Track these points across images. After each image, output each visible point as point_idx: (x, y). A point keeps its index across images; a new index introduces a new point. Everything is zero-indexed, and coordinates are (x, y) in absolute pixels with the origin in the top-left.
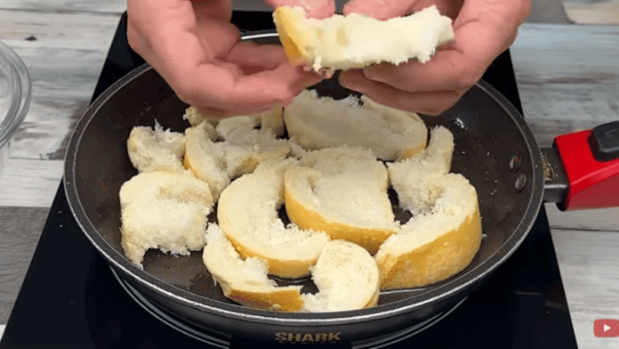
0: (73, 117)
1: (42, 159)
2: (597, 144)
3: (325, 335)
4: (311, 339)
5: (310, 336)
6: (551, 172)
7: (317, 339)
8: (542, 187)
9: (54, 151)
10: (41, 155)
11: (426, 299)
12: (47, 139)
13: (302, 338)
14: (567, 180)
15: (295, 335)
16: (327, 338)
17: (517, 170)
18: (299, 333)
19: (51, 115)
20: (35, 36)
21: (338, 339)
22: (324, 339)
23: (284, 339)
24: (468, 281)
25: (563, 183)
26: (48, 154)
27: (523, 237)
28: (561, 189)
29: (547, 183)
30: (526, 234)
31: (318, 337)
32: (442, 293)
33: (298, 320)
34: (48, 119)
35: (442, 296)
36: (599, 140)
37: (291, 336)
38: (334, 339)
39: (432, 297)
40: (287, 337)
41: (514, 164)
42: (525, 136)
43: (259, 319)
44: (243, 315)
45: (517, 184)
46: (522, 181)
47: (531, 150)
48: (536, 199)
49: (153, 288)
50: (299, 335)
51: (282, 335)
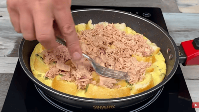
0: (15, 43)
1: (5, 57)
2: (196, 45)
3: (110, 106)
4: (105, 108)
5: (105, 107)
6: (180, 53)
7: (107, 108)
8: (179, 58)
9: (9, 54)
10: (4, 55)
11: (144, 94)
12: (6, 50)
13: (102, 108)
14: (186, 55)
15: (100, 107)
16: (111, 107)
17: (169, 52)
18: (101, 106)
19: (8, 42)
20: (2, 16)
21: (114, 108)
22: (110, 108)
23: (96, 108)
24: (157, 88)
25: (185, 57)
26: (7, 55)
27: (174, 73)
28: (184, 59)
29: (180, 57)
30: (174, 72)
31: (107, 107)
33: (101, 101)
34: (7, 43)
35: (149, 92)
36: (196, 43)
37: (98, 107)
38: (113, 108)
40: (97, 107)
41: (168, 51)
42: (172, 42)
43: (88, 101)
44: (83, 100)
45: (169, 58)
46: (171, 56)
47: (174, 46)
48: (177, 61)
49: (51, 91)
50: (101, 107)
51: (95, 107)
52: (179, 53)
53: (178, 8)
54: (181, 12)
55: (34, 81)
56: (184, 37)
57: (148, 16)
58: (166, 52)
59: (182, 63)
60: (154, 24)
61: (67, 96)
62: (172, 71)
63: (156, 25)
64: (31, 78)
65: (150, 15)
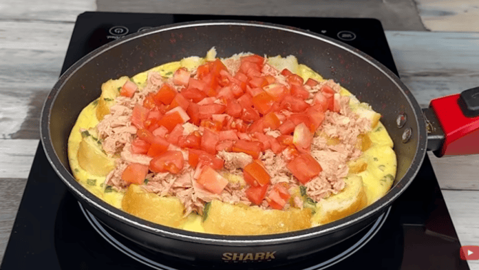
0: (30, 104)
1: (5, 139)
2: (466, 106)
3: (263, 254)
4: (251, 258)
5: (251, 255)
6: (430, 126)
7: (256, 259)
8: (426, 137)
9: (15, 132)
10: (4, 135)
11: (344, 223)
12: (9, 122)
13: (244, 257)
14: (443, 132)
15: (238, 255)
16: (265, 256)
17: (404, 125)
18: (242, 252)
19: (11, 102)
21: (273, 257)
22: (262, 258)
23: (230, 258)
24: (375, 208)
25: (440, 135)
26: (9, 135)
27: (415, 174)
28: (439, 139)
29: (429, 134)
30: (417, 172)
31: (257, 256)
32: (356, 218)
33: (243, 241)
34: (10, 106)
35: (356, 220)
36: (467, 101)
37: (235, 255)
38: (270, 258)
39: (348, 221)
40: (232, 257)
41: (401, 121)
42: (408, 100)
43: (211, 241)
44: (197, 238)
45: (404, 136)
46: (408, 133)
47: (414, 110)
48: (422, 146)
49: (121, 219)
50: (242, 255)
51: (228, 255)
52: (427, 125)
53: (420, 20)
54: (429, 30)
55: (80, 194)
56: (437, 89)
57: (349, 38)
58: (396, 123)
59: (434, 150)
60: (366, 58)
61: (159, 230)
62: (410, 169)
63: (369, 60)
64: (73, 187)
65: (355, 37)
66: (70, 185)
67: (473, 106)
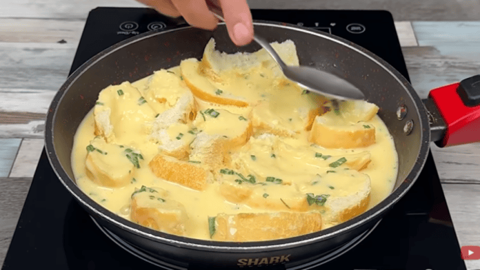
2: (467, 96)
3: (278, 258)
4: (266, 262)
5: (266, 259)
6: (431, 117)
7: (271, 262)
8: (429, 129)
11: (356, 222)
13: (259, 262)
14: (446, 123)
15: (254, 260)
16: (279, 260)
17: (404, 116)
18: (258, 258)
20: (65, 40)
21: (287, 260)
22: (277, 261)
23: (245, 264)
24: (386, 206)
25: (442, 125)
27: (422, 168)
28: (441, 130)
29: (432, 126)
30: (423, 165)
31: (272, 259)
32: (368, 216)
35: (368, 218)
36: (466, 91)
37: (250, 260)
38: (284, 261)
39: (360, 220)
40: (247, 262)
41: (402, 114)
42: (408, 92)
43: (226, 249)
44: (213, 247)
45: (406, 129)
46: (410, 126)
47: (414, 102)
48: (426, 139)
49: (135, 232)
50: (257, 260)
51: (243, 261)
52: (428, 116)
55: (92, 208)
58: (397, 115)
59: (436, 140)
61: (173, 241)
62: (416, 163)
64: (84, 203)
65: (364, 29)
66: (80, 200)
67: (474, 95)
